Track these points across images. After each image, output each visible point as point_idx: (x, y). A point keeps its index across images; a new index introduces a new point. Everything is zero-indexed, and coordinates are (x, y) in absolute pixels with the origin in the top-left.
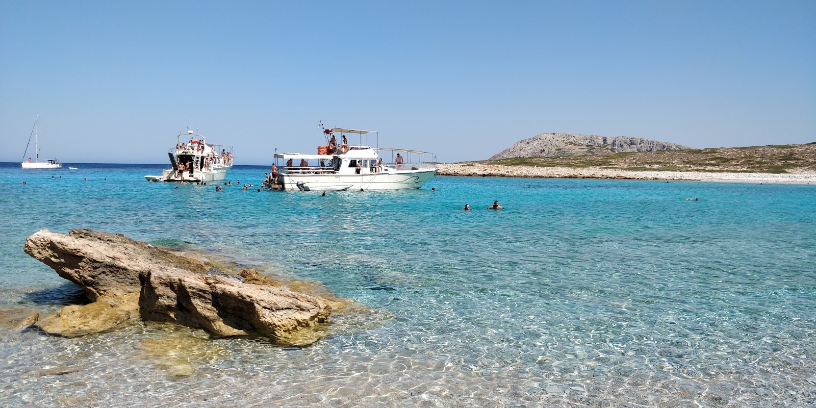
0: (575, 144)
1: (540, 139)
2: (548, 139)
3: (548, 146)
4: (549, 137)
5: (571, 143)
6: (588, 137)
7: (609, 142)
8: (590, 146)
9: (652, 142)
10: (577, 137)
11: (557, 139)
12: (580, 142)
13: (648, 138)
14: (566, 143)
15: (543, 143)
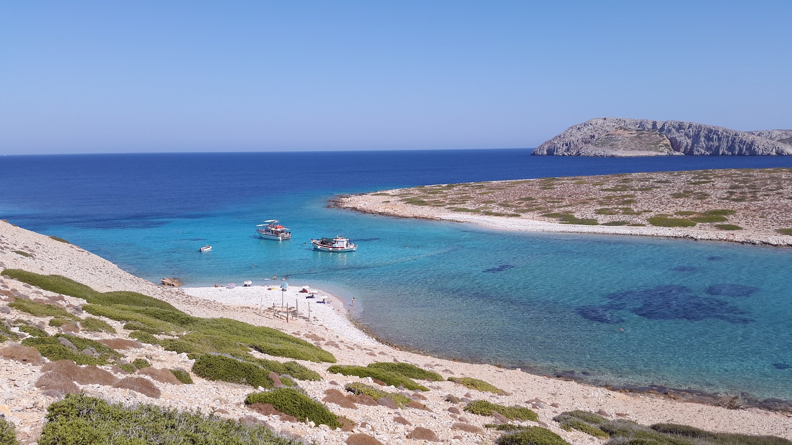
0: (625, 129)
1: (591, 125)
2: (598, 124)
3: (598, 132)
4: (600, 122)
5: (621, 128)
6: (639, 122)
7: (659, 127)
8: (640, 130)
9: (700, 126)
10: (628, 122)
11: (608, 124)
12: (630, 127)
13: (696, 122)
14: (616, 128)
15: (594, 129)
